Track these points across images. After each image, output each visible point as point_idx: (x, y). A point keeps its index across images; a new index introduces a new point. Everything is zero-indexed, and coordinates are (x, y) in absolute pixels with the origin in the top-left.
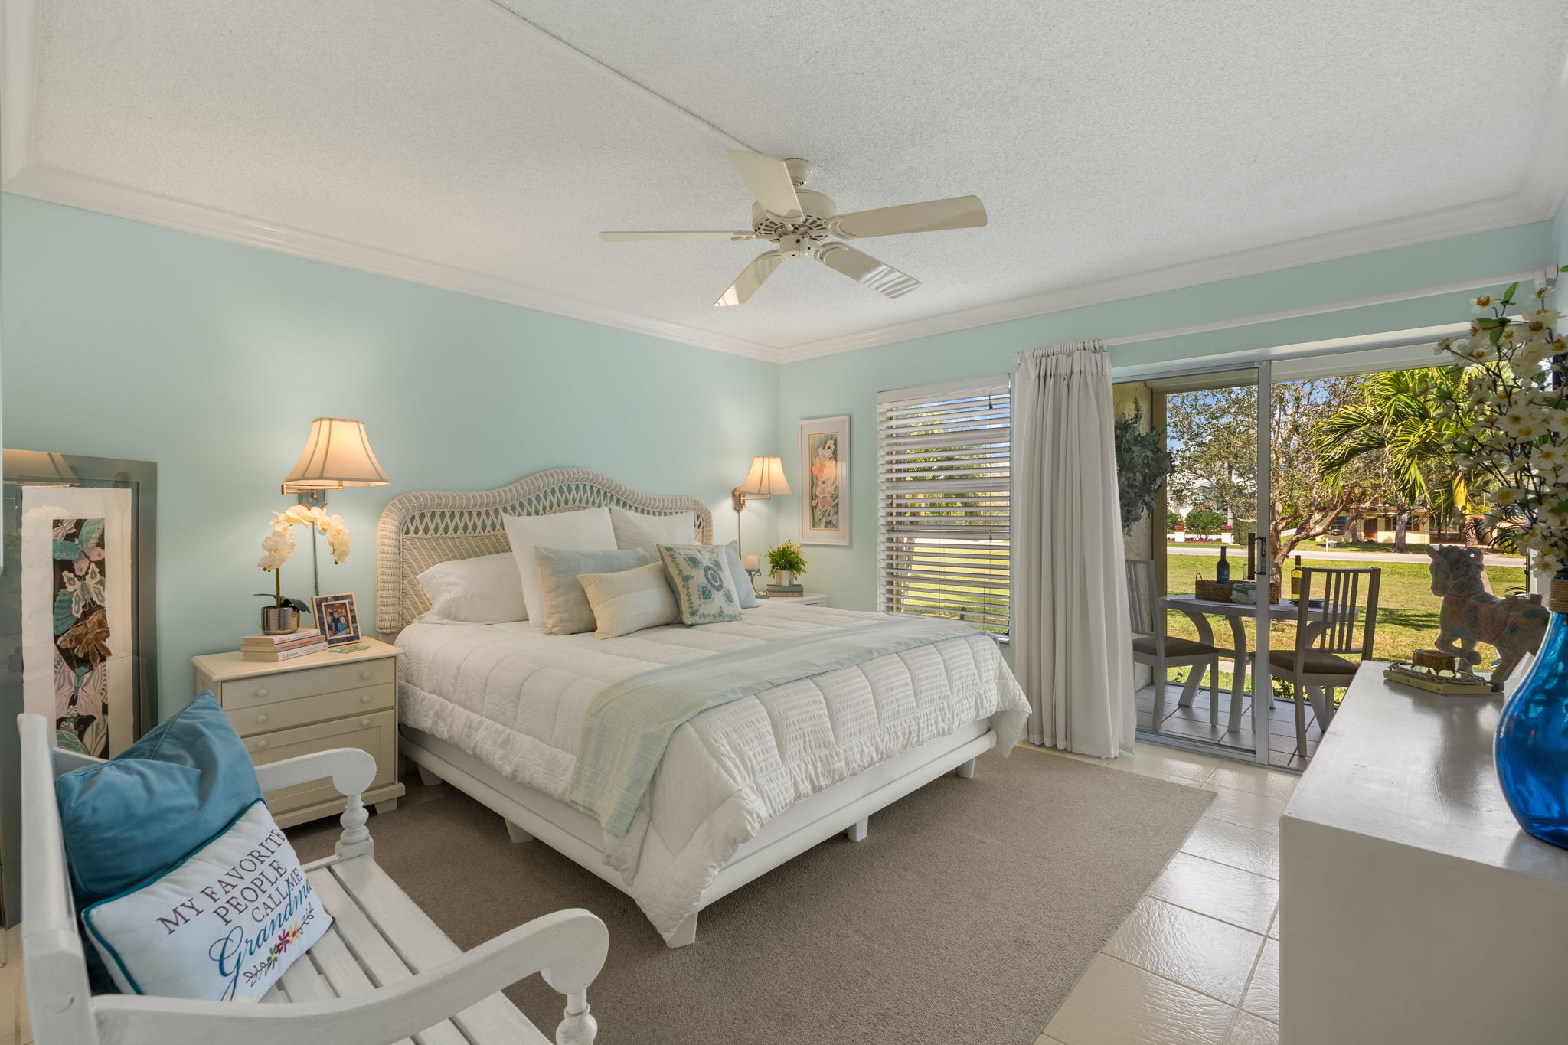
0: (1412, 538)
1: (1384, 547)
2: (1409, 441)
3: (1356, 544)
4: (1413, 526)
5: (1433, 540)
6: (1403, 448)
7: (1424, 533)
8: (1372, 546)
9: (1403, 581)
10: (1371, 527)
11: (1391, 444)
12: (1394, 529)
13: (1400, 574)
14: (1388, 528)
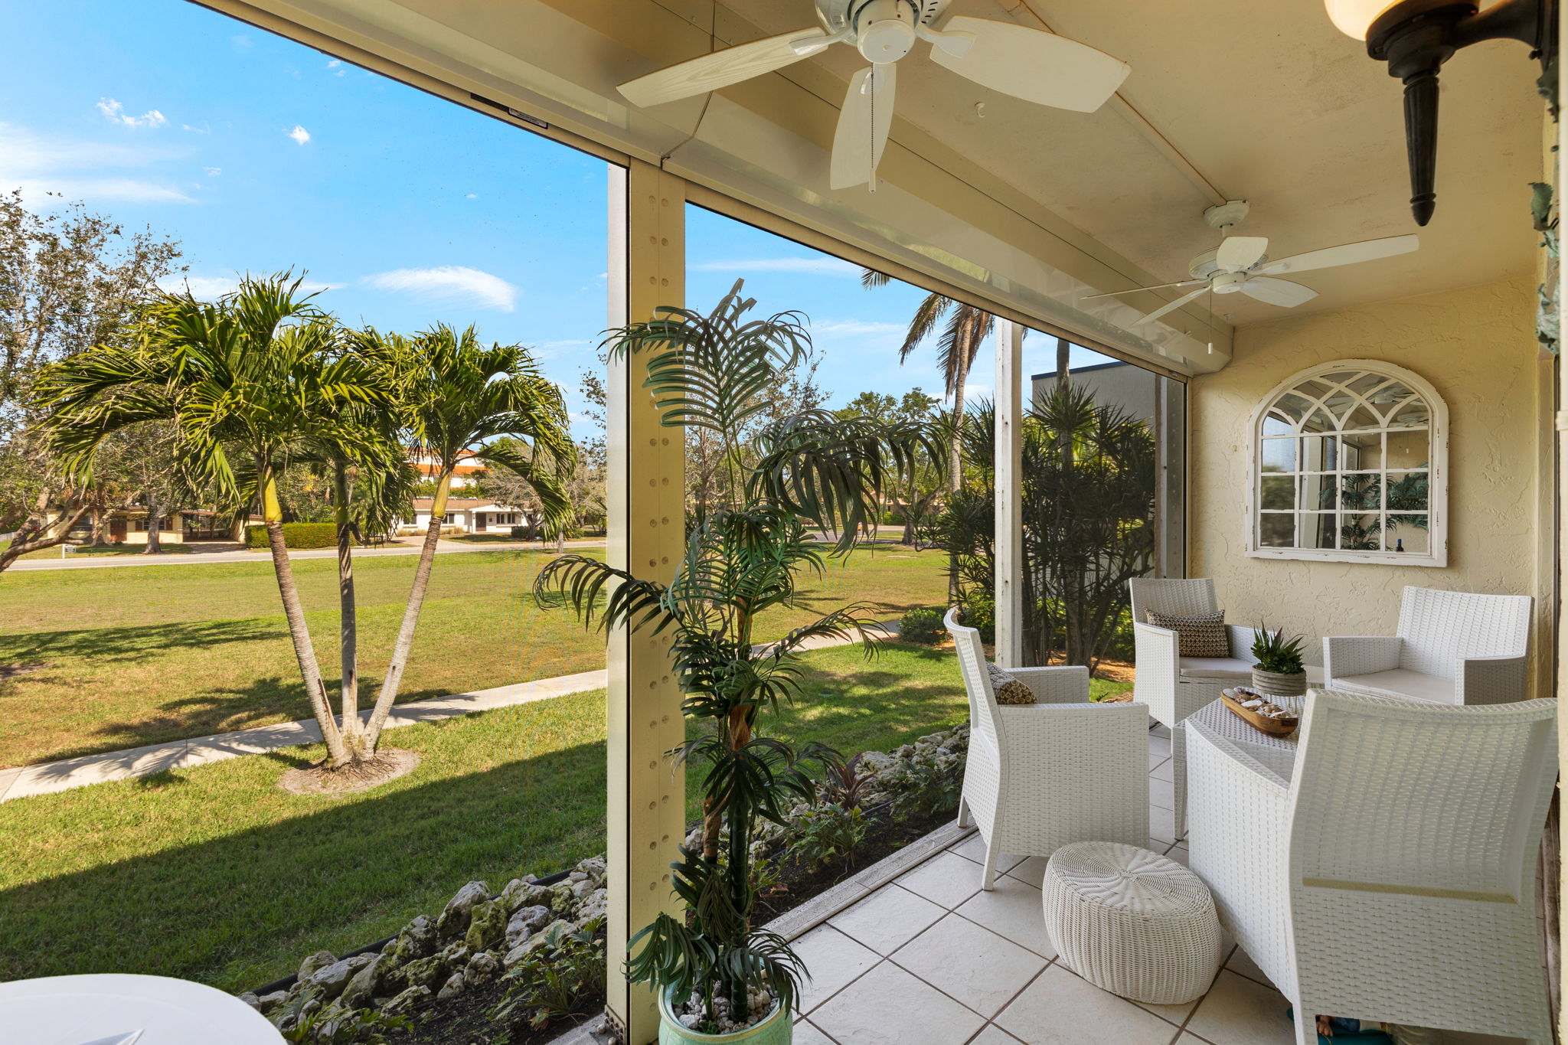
0: (166, 538)
1: (137, 549)
2: (212, 411)
3: (101, 547)
4: (166, 525)
5: (186, 539)
6: (204, 420)
7: (177, 532)
8: (121, 548)
9: (159, 585)
10: (119, 526)
11: (184, 412)
12: (146, 529)
13: (156, 578)
14: (138, 528)
